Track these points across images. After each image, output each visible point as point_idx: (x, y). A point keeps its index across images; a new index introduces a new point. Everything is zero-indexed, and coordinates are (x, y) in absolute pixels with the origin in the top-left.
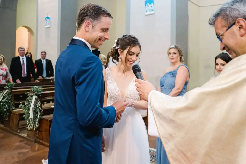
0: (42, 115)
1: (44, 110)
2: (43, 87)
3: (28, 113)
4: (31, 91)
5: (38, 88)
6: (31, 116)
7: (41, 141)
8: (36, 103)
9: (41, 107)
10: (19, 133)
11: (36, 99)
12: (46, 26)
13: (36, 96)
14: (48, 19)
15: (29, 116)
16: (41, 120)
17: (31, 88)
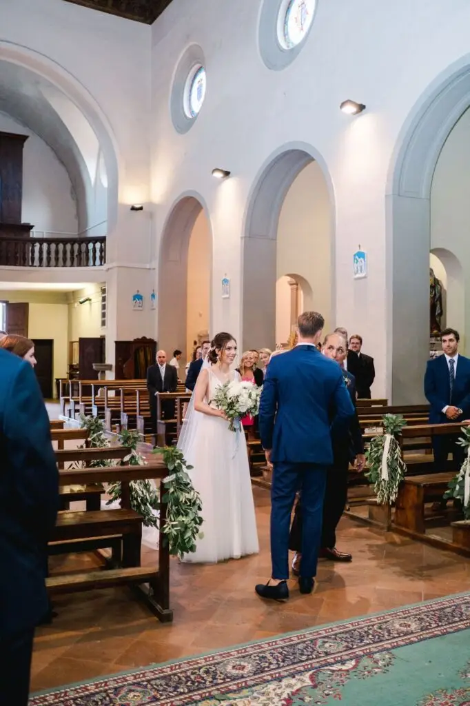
0: (404, 474)
1: (408, 466)
2: (405, 417)
3: (376, 470)
4: (380, 424)
5: (396, 418)
6: (385, 475)
7: (404, 529)
8: (392, 451)
9: (402, 458)
10: (349, 510)
11: (392, 442)
12: (356, 274)
13: (391, 434)
14: (359, 258)
15: (378, 475)
16: (402, 485)
17: (380, 418)
